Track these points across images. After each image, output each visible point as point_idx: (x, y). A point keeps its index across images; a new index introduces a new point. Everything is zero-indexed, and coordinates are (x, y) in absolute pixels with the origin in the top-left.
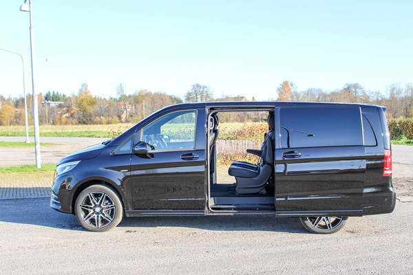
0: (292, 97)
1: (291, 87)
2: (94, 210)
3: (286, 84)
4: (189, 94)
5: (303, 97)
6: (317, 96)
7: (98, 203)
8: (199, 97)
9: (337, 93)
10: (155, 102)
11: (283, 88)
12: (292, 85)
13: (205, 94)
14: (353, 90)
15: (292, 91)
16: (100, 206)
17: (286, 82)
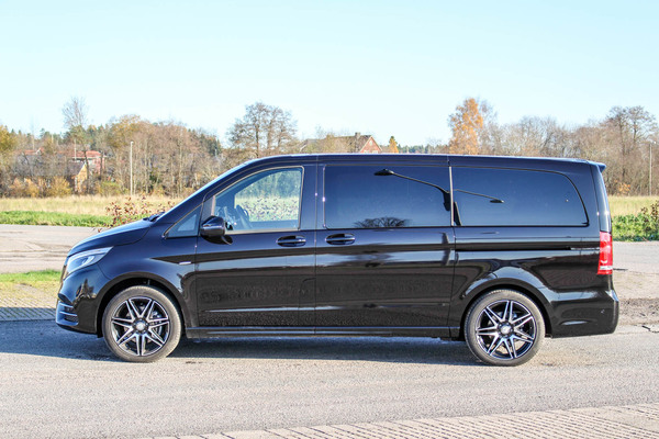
0: (485, 138)
1: (483, 115)
2: (135, 327)
3: (470, 106)
4: (240, 127)
5: (511, 138)
6: (544, 137)
7: (142, 316)
8: (262, 134)
9: (592, 130)
10: (157, 146)
11: (464, 116)
12: (485, 110)
13: (277, 129)
14: (631, 122)
15: (486, 123)
16: (144, 320)
17: (472, 101)
